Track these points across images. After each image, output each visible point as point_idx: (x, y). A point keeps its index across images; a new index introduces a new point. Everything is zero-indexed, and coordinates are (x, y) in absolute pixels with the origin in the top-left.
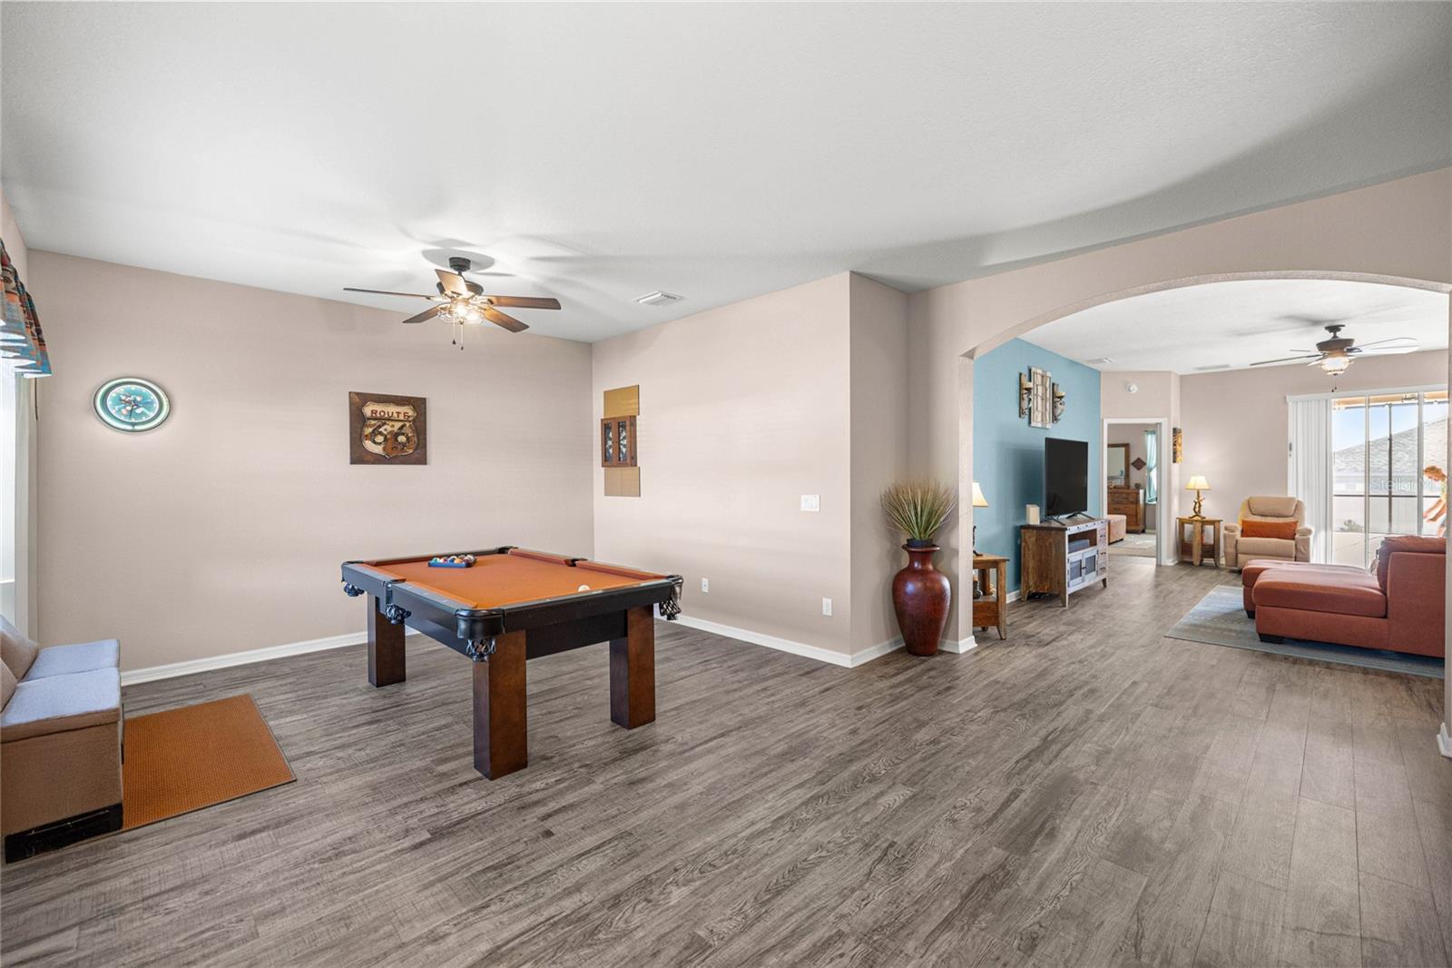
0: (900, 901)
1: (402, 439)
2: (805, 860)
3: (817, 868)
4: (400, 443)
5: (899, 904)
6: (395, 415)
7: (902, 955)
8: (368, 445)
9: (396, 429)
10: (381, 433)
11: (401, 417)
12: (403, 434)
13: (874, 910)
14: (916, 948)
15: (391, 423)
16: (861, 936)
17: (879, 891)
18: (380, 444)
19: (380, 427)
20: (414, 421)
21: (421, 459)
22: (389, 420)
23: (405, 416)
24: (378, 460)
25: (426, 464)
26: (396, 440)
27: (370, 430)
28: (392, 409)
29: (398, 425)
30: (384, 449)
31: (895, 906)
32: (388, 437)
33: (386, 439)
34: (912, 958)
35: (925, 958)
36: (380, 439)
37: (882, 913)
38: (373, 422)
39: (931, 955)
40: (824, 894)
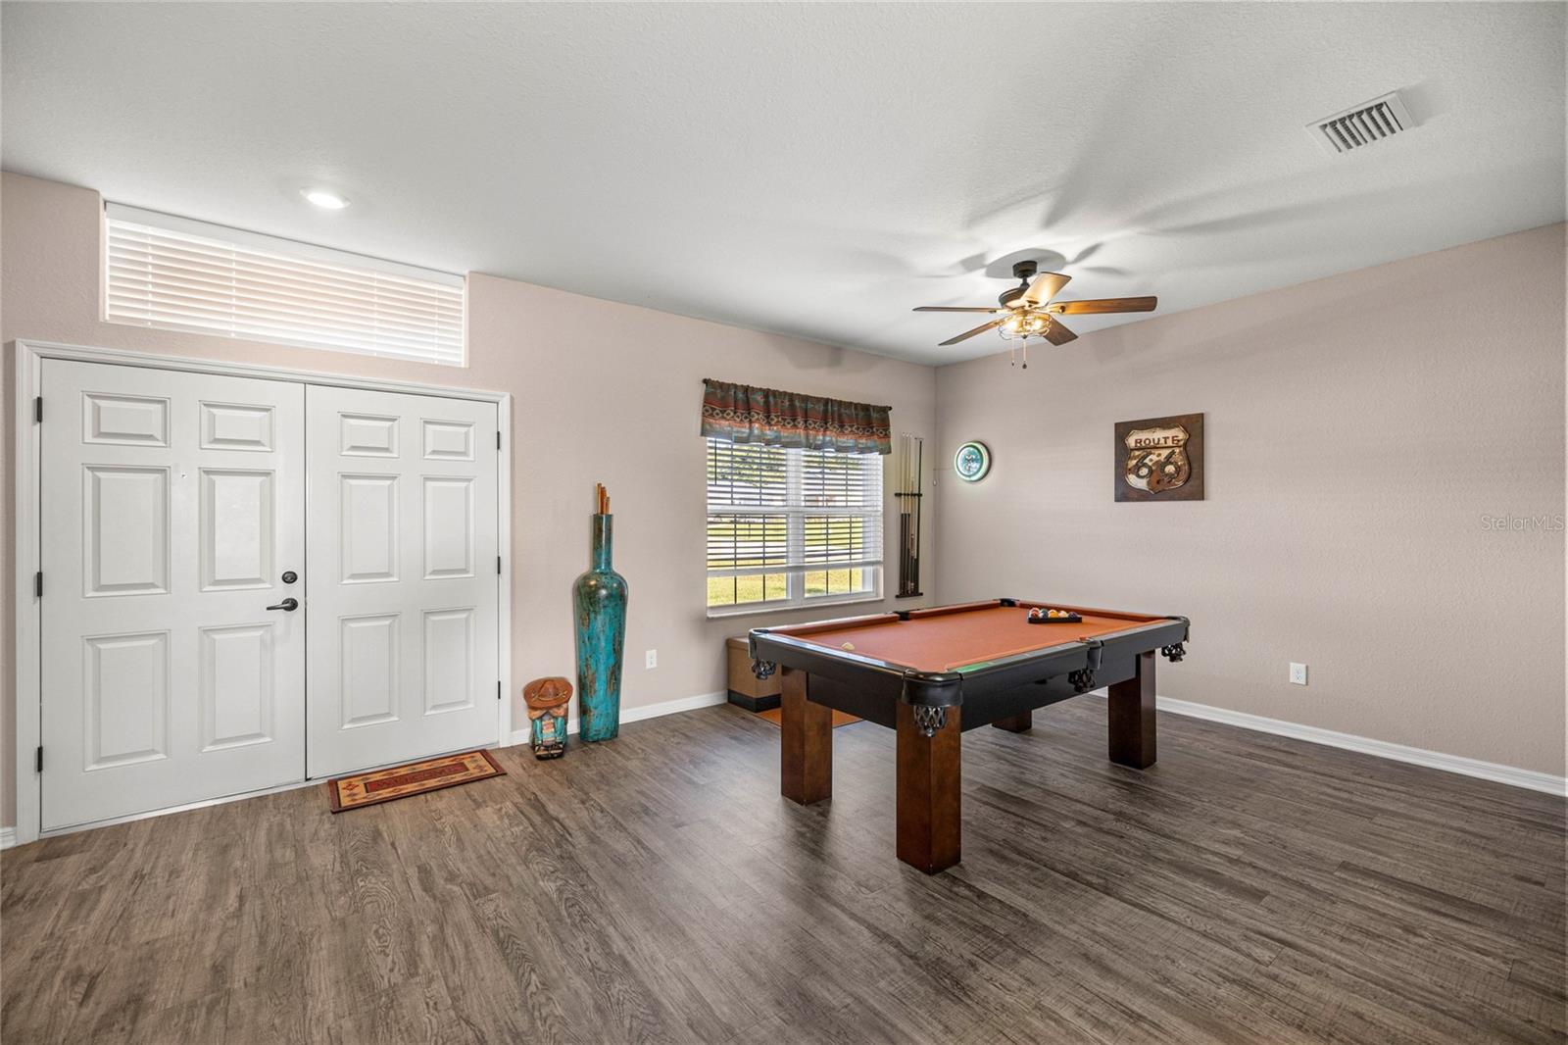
0: (405, 1035)
1: (1170, 469)
2: (533, 970)
3: (513, 978)
4: (1167, 475)
5: (402, 1034)
6: (1162, 441)
7: (347, 1013)
8: (1132, 480)
9: (1162, 458)
10: (1145, 465)
11: (1170, 443)
12: (1171, 463)
13: (415, 1008)
14: (341, 1028)
15: (1157, 452)
16: (395, 988)
17: (434, 1021)
18: (1142, 477)
19: (1145, 457)
20: (1185, 445)
21: (1199, 494)
22: (1155, 448)
23: (1173, 440)
24: (1141, 496)
25: (1203, 499)
26: (1163, 470)
27: (1134, 462)
28: (1158, 435)
29: (1165, 453)
30: (1148, 483)
31: (403, 1028)
32: (1154, 468)
33: (1151, 472)
34: (336, 1020)
35: (325, 1031)
36: (1144, 471)
37: (405, 1014)
38: (1137, 453)
39: (322, 1038)
40: (471, 974)
